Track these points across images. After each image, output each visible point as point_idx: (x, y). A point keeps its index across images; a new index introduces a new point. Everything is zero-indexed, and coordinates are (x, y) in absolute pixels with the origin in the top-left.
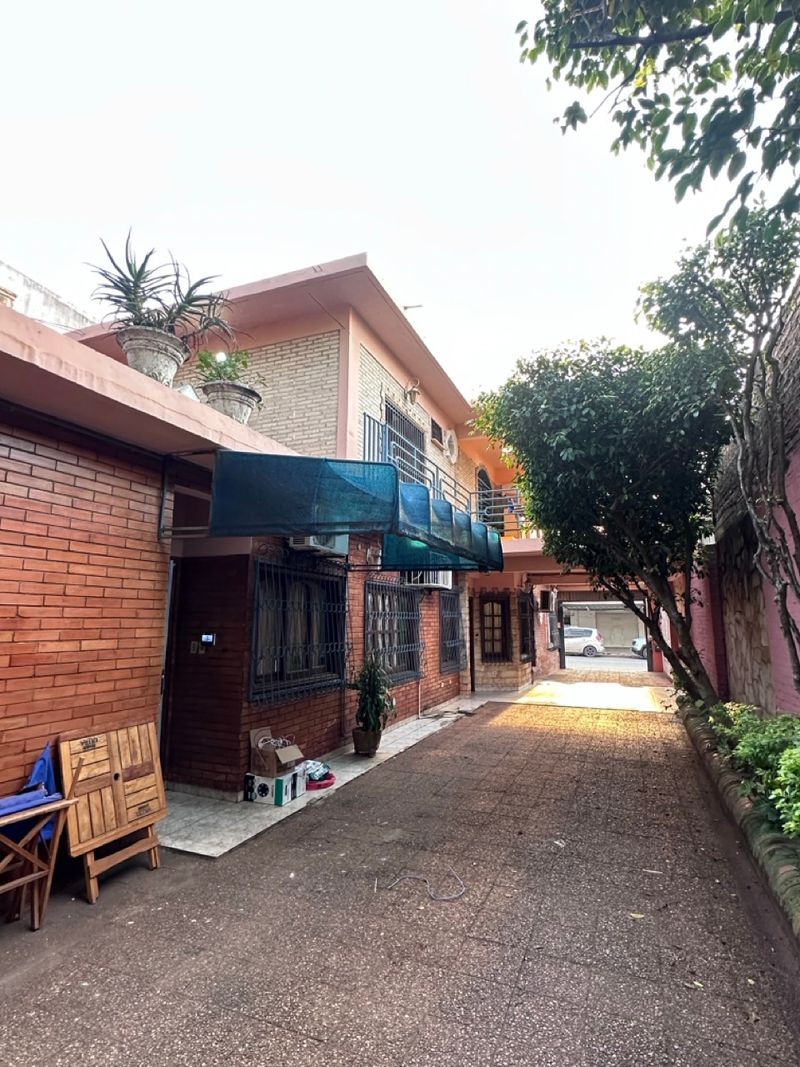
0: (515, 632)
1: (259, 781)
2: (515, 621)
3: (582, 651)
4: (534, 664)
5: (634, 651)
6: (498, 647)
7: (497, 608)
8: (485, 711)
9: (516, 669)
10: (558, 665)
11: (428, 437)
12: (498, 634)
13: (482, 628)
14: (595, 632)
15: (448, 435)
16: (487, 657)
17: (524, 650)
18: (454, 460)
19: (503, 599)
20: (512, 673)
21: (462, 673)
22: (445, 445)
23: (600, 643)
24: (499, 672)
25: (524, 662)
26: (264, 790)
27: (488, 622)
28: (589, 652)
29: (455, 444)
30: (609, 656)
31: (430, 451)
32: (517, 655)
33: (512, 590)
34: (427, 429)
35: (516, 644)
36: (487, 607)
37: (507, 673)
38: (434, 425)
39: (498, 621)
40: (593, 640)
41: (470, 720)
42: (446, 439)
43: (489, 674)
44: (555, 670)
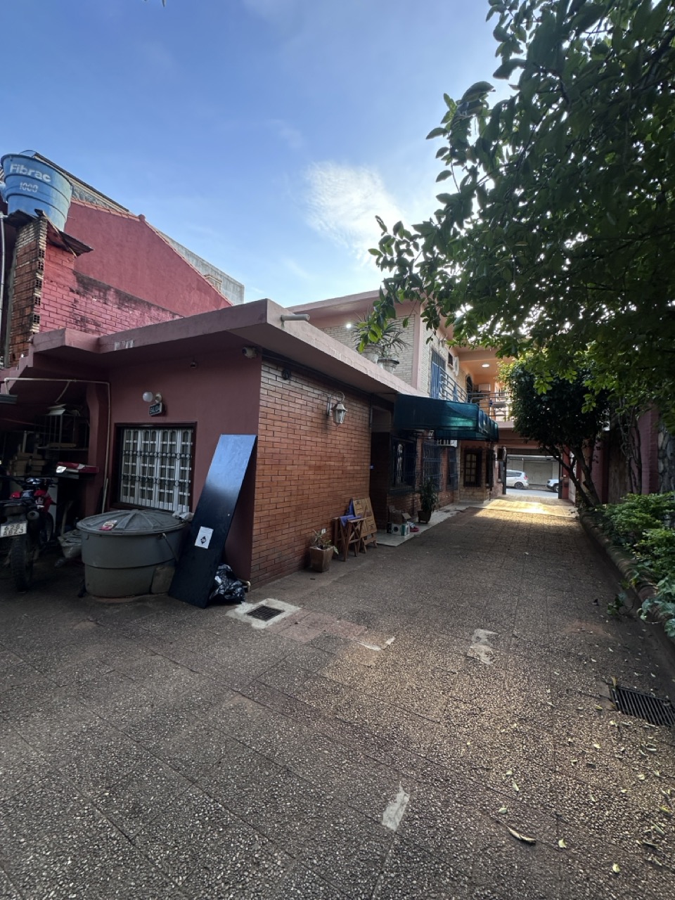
0: (484, 471)
1: (394, 525)
2: (484, 465)
3: (513, 485)
4: (491, 490)
5: (548, 487)
6: (473, 479)
7: (474, 458)
8: (470, 511)
9: (483, 492)
10: (501, 492)
11: (447, 363)
12: (473, 472)
13: (465, 468)
14: (523, 474)
15: (455, 360)
16: (467, 484)
17: (487, 482)
18: (457, 374)
19: (478, 453)
20: (480, 493)
21: (455, 491)
22: (454, 366)
23: (526, 481)
24: (473, 492)
25: (487, 488)
26: (396, 529)
27: (468, 465)
28: (519, 486)
29: (458, 365)
30: (531, 489)
31: (447, 370)
32: (484, 484)
33: (483, 448)
34: (446, 358)
35: (484, 478)
36: (468, 457)
37: (478, 494)
38: (450, 357)
39: (474, 465)
40: (522, 479)
41: (464, 514)
42: (454, 362)
43: (468, 493)
44: (500, 494)
